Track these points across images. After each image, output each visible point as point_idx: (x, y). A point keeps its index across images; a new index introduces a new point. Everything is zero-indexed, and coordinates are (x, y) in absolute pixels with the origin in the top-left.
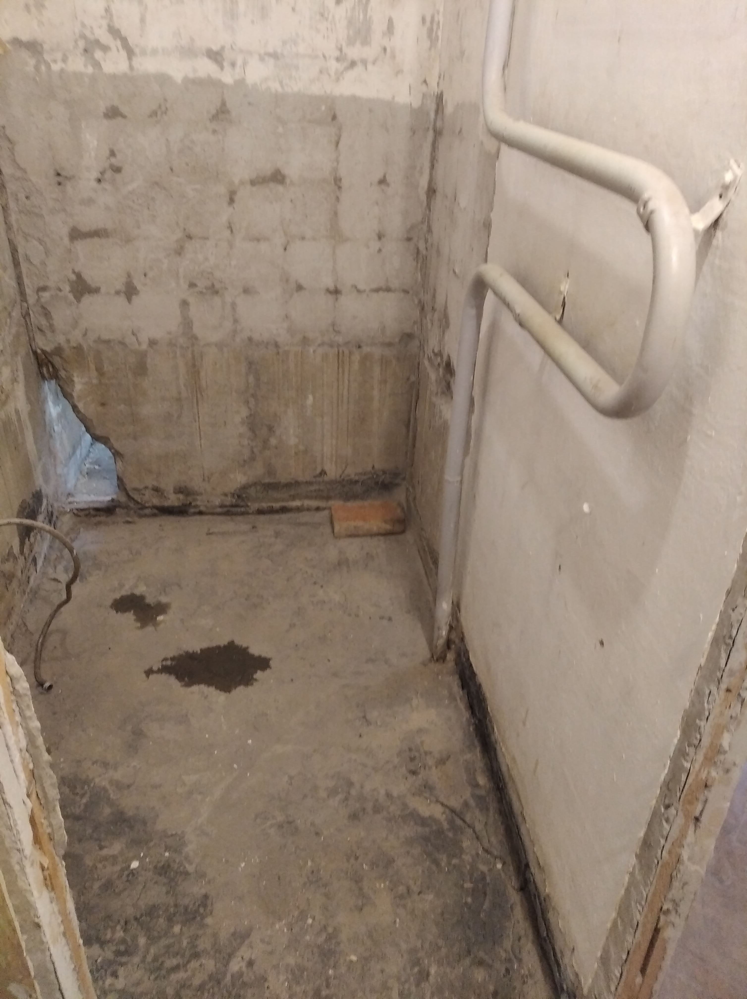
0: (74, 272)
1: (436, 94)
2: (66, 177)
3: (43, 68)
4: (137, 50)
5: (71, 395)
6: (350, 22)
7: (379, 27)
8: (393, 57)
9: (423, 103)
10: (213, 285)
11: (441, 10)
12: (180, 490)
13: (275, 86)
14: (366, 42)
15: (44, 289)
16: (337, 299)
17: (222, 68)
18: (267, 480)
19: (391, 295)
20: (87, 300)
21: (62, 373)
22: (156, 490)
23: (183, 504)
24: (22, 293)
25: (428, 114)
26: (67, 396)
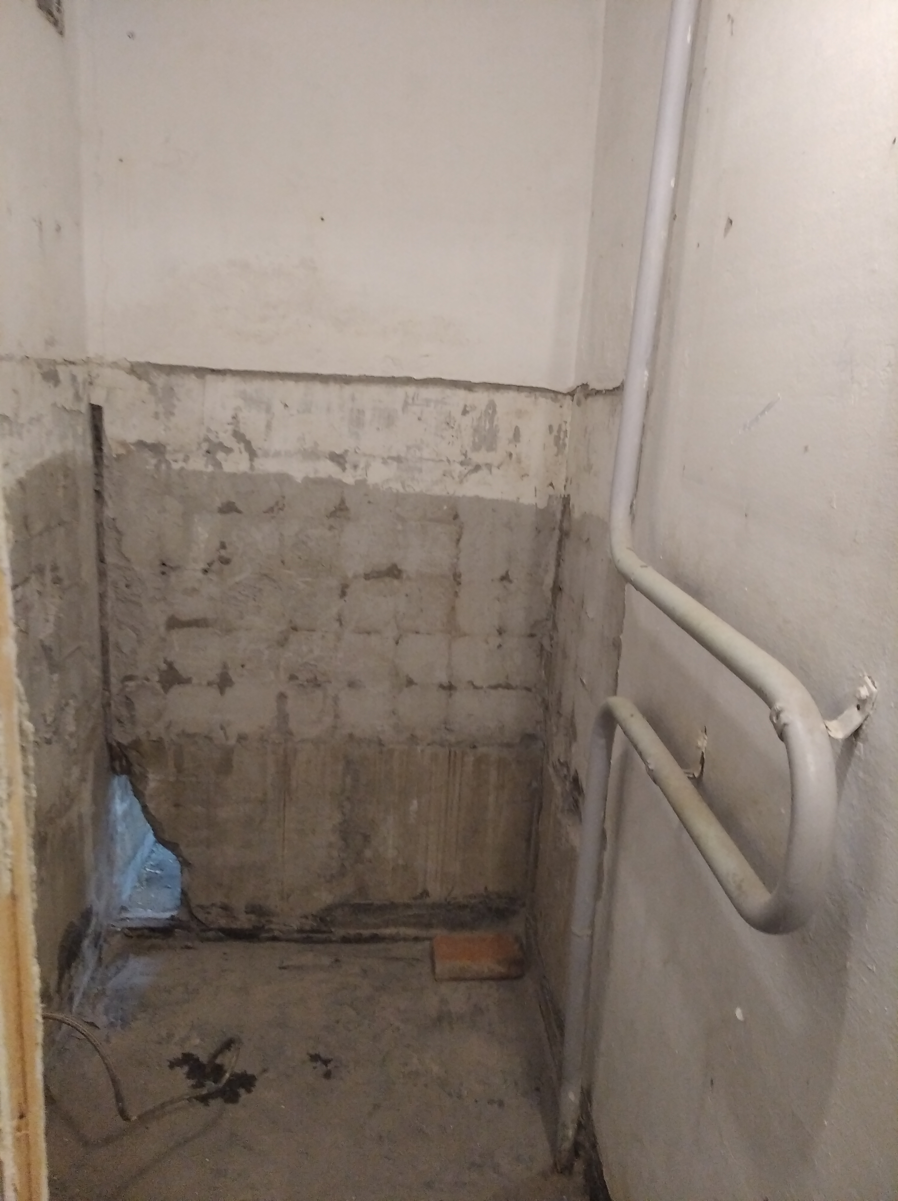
0: (165, 662)
1: (562, 496)
2: (172, 568)
3: (163, 467)
4: (259, 452)
5: (143, 795)
6: (476, 430)
7: (504, 435)
8: (519, 461)
9: (548, 504)
10: (316, 678)
11: (569, 420)
12: (255, 910)
13: (397, 487)
14: (491, 448)
15: (130, 678)
16: (451, 695)
17: (344, 469)
18: (357, 900)
19: (512, 692)
20: (176, 690)
21: (137, 769)
22: (225, 908)
23: (254, 927)
24: (106, 682)
25: (554, 515)
26: (138, 794)
